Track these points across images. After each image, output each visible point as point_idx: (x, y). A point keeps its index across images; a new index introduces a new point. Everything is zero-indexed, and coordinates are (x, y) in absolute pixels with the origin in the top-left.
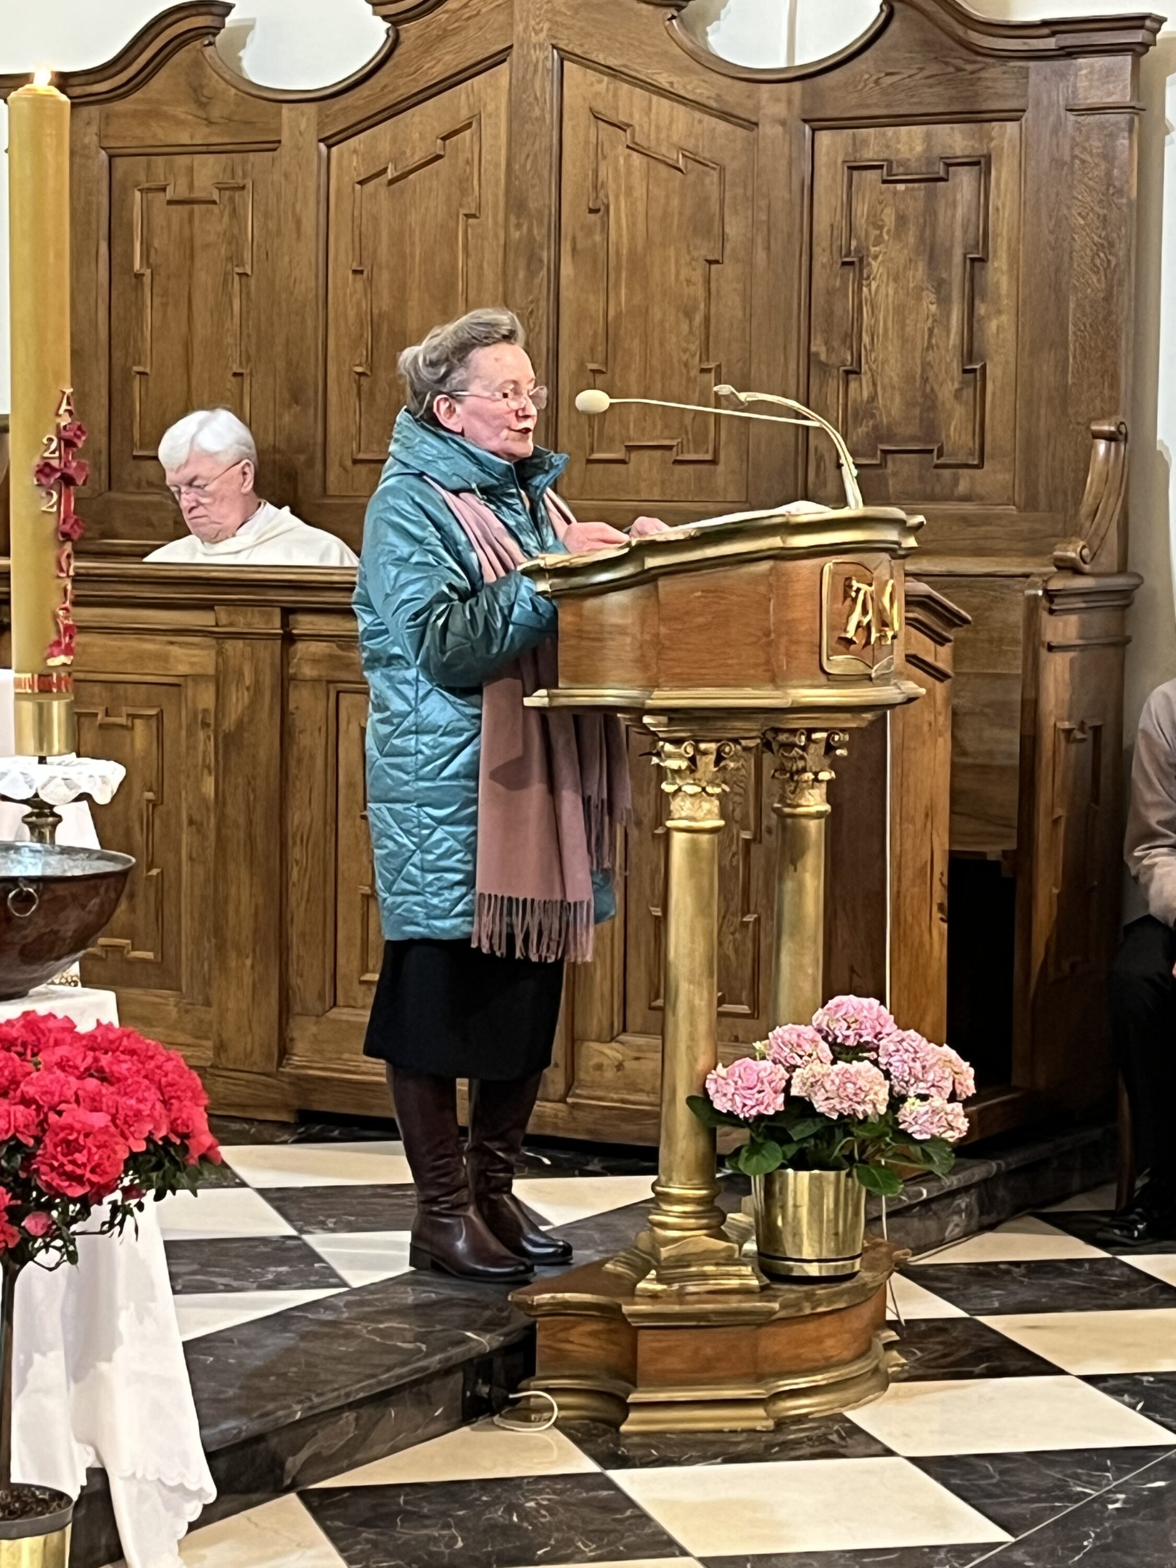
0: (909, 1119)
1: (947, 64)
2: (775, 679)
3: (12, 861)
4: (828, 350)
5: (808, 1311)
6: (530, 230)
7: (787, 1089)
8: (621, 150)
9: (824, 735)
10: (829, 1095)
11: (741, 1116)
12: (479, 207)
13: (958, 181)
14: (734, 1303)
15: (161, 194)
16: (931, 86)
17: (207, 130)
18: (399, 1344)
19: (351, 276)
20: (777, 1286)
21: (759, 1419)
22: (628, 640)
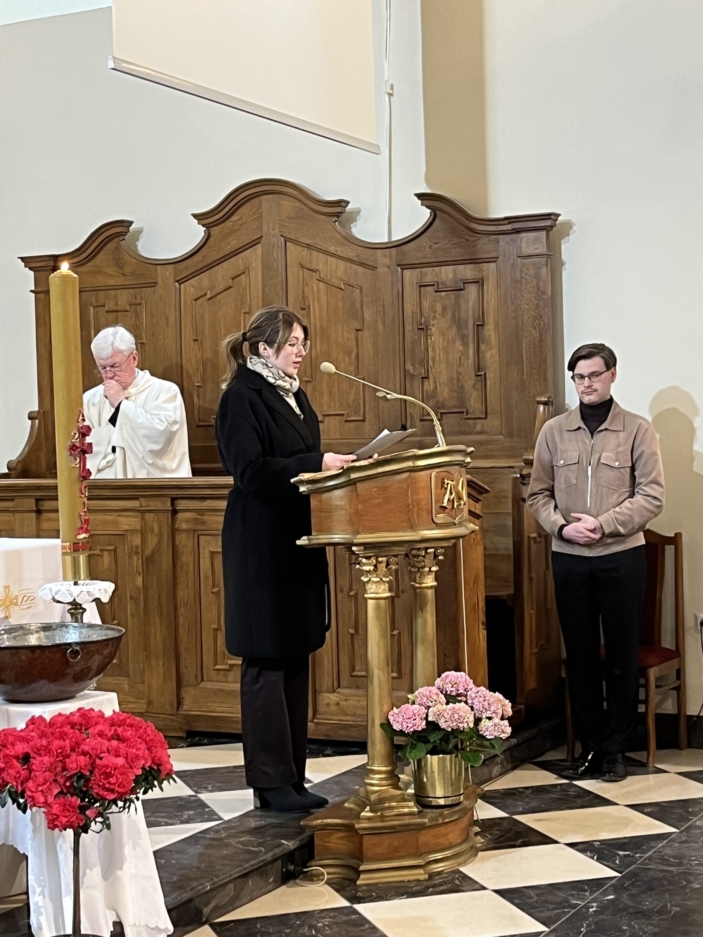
0: (484, 729)
1: (462, 238)
2: (412, 527)
3: (65, 632)
4: (413, 369)
5: (440, 821)
7: (426, 718)
8: (315, 281)
9: (433, 550)
10: (446, 719)
11: (406, 732)
12: (250, 309)
13: (469, 289)
14: (407, 820)
15: (103, 308)
16: (455, 248)
17: (123, 279)
18: (252, 849)
19: (192, 342)
20: (426, 810)
21: (421, 875)
22: (344, 512)
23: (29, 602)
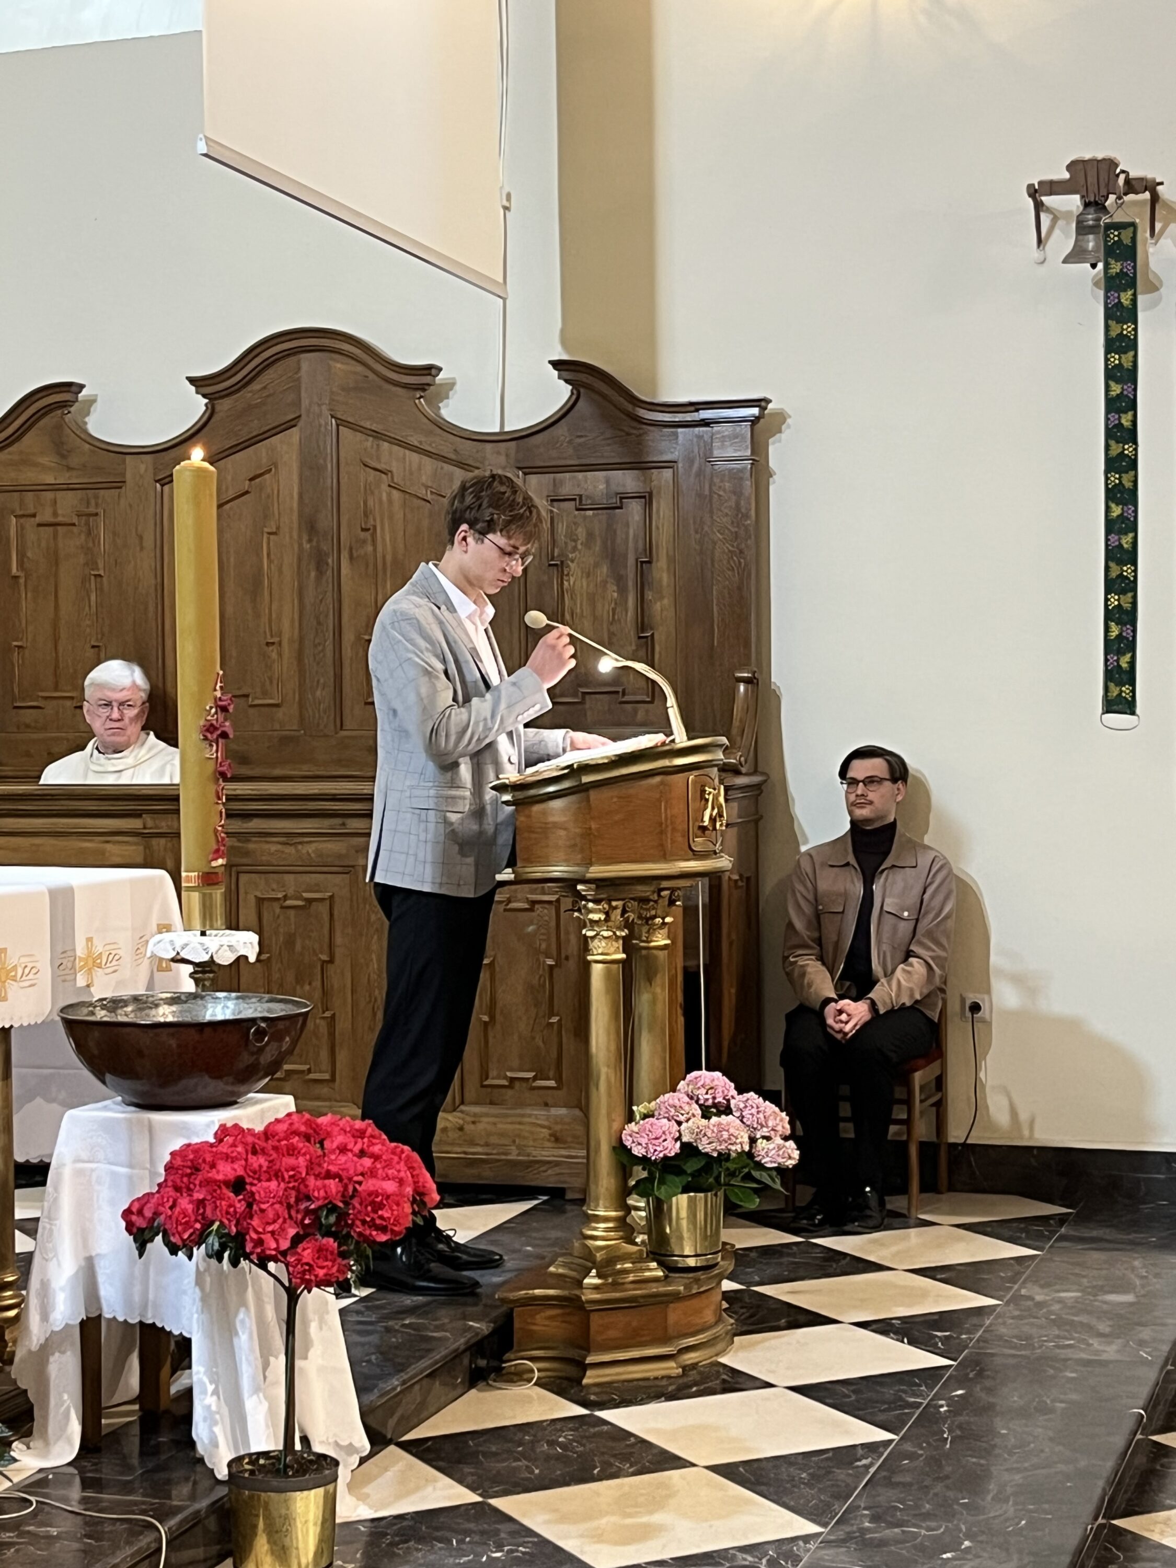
0: (763, 1153)
1: (620, 430)
2: (664, 857)
5: (694, 1291)
6: (318, 542)
7: (679, 1138)
8: (384, 487)
9: (669, 892)
10: (710, 1140)
11: (652, 1158)
12: (278, 528)
13: (630, 508)
14: (655, 1289)
15: (33, 519)
16: (609, 445)
17: (67, 475)
18: (431, 1334)
20: (671, 1275)
21: (671, 1368)
22: (562, 833)
23: (114, 963)
